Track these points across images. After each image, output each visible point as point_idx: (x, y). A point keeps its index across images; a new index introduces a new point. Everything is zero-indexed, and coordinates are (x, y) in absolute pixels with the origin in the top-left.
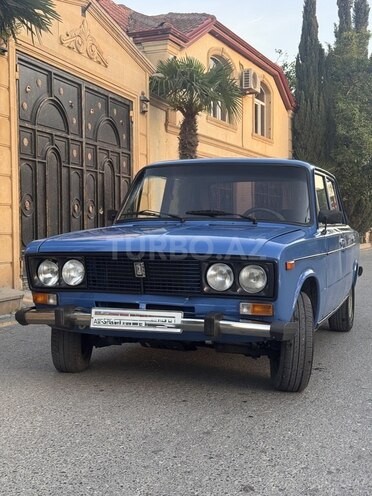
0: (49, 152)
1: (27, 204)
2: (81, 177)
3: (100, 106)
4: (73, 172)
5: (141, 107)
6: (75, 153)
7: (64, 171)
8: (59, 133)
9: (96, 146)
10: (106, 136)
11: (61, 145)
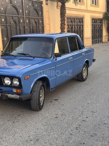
0: (12, 22)
1: (5, 39)
2: (24, 28)
3: (30, 4)
4: (21, 27)
5: (46, 3)
6: (22, 21)
7: (18, 27)
8: (15, 16)
9: (29, 18)
10: (33, 14)
11: (16, 19)
